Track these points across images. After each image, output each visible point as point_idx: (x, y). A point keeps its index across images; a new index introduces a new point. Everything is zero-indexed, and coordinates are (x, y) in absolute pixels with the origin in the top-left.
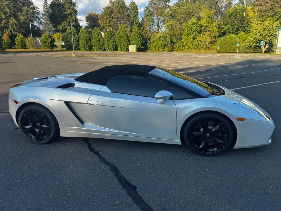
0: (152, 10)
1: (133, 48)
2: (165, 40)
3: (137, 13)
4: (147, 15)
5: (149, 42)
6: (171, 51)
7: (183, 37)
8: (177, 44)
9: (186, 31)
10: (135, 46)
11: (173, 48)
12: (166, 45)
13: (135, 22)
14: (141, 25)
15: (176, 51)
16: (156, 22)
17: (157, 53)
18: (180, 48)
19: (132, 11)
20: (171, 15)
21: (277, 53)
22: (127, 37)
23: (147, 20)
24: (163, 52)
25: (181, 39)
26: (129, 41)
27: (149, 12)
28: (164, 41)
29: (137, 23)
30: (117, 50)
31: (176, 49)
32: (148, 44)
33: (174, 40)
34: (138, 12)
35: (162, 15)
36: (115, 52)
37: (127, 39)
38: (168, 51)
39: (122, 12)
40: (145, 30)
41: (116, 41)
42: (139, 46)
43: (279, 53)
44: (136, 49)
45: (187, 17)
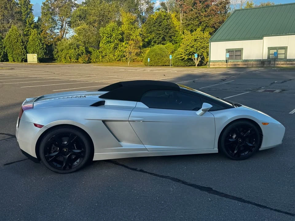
0: (53, 8)
1: (32, 58)
2: (79, 48)
3: (31, 10)
4: (45, 14)
5: (56, 50)
6: (88, 63)
7: (101, 45)
8: (95, 53)
9: (103, 38)
10: (36, 55)
11: (89, 59)
12: (80, 55)
13: (29, 22)
14: (37, 27)
15: (95, 63)
16: (59, 23)
17: (68, 64)
18: (99, 60)
19: (23, 7)
20: (80, 16)
21: (211, 67)
22: (23, 42)
23: (46, 20)
24: (76, 64)
25: (98, 48)
26: (25, 48)
27: (48, 10)
28: (77, 50)
29: (32, 24)
30: (7, 60)
31: (94, 60)
32: (54, 53)
33: (90, 49)
34: (32, 9)
35: (67, 15)
36: (4, 63)
37: (23, 45)
38: (84, 63)
39: (10, 7)
40: (45, 34)
41: (4, 48)
42: (41, 55)
43: (213, 67)
44: (37, 58)
45: (102, 20)
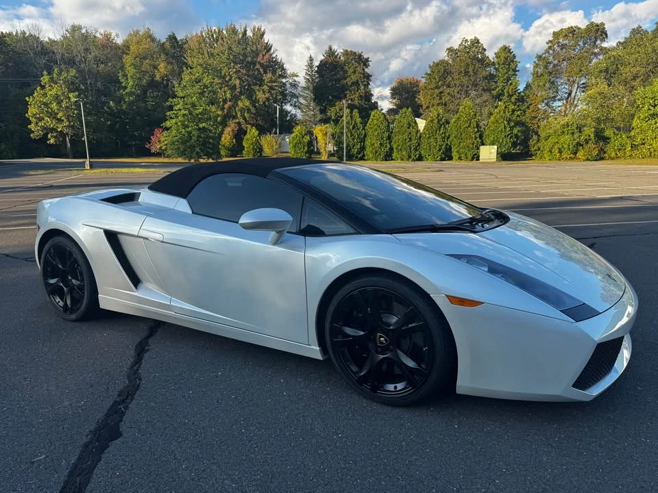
0: (556, 62)
1: (488, 153)
2: (580, 132)
3: (515, 71)
4: (539, 75)
5: (535, 137)
6: (596, 160)
7: (635, 123)
8: (615, 143)
9: (643, 107)
10: (496, 147)
11: (602, 151)
12: (582, 145)
13: (508, 92)
14: (521, 99)
15: (613, 159)
16: (563, 89)
17: (553, 163)
18: (625, 153)
19: (502, 68)
20: (607, 71)
22: (478, 126)
23: (539, 86)
24: (571, 163)
25: (629, 129)
26: (481, 137)
27: (546, 67)
28: (575, 136)
29: (512, 95)
30: (450, 158)
31: (613, 155)
32: (531, 142)
33: (608, 133)
34: (517, 69)
35: (581, 71)
36: (443, 162)
37: (478, 131)
38: (588, 160)
39: (473, 70)
40: (533, 111)
41: (448, 138)
42: (507, 147)
44: (498, 154)
45: (652, 73)
